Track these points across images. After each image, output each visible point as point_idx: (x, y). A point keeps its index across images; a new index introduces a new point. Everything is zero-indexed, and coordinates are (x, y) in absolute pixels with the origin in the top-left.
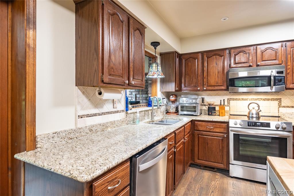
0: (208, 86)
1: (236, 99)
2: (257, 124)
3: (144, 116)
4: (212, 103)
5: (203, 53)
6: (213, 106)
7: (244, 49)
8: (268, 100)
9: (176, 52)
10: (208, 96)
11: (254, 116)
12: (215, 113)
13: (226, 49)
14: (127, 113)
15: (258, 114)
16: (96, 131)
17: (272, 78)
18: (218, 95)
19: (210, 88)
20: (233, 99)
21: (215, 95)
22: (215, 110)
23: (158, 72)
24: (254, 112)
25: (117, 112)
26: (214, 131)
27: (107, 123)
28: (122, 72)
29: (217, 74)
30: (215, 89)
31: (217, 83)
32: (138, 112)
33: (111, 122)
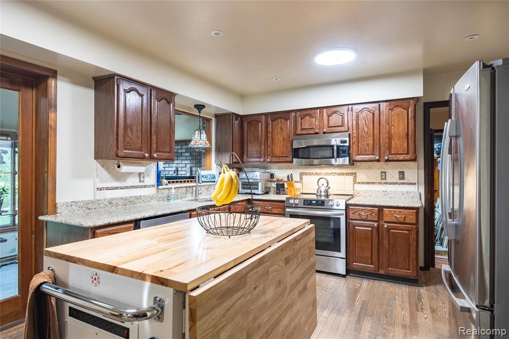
0: (272, 157)
1: (309, 174)
2: (313, 202)
3: (186, 193)
4: (281, 178)
5: (266, 115)
6: (281, 183)
7: (310, 112)
8: (343, 174)
9: (234, 114)
10: (278, 169)
11: (323, 194)
12: (284, 191)
13: (291, 111)
14: (158, 188)
15: (327, 191)
16: (117, 205)
17: (335, 148)
18: (290, 169)
19: (274, 159)
20: (307, 174)
21: (287, 169)
22: (284, 188)
23: (201, 141)
24: (323, 189)
25: (145, 186)
26: (272, 212)
27: (131, 197)
28: (140, 146)
29: (282, 142)
30: (280, 160)
31: (282, 154)
32: (173, 188)
33: (135, 197)
